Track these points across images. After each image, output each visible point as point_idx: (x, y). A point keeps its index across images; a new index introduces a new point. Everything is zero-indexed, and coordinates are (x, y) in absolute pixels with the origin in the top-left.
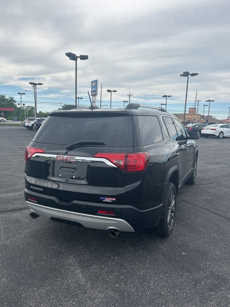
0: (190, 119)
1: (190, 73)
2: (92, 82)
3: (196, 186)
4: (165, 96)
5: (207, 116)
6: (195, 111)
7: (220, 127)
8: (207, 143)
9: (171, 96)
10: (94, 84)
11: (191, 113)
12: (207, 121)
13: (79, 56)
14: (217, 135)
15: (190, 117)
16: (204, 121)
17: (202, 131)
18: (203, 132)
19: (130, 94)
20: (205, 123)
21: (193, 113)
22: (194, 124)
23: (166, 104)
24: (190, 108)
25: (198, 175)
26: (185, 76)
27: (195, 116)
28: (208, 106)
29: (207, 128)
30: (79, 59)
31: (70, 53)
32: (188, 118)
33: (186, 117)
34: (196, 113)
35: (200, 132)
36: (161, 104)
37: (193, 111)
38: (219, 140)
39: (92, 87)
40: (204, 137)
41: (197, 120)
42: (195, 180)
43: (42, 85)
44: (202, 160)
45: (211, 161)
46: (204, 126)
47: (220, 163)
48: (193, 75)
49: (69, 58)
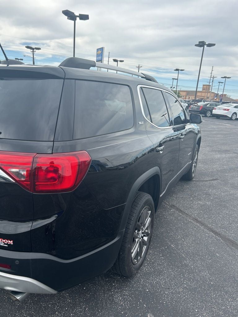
0: (203, 97)
1: (207, 43)
2: (98, 50)
3: (194, 183)
4: (177, 70)
5: (221, 95)
6: (209, 89)
7: (234, 107)
8: (218, 125)
9: (184, 70)
10: (100, 52)
11: (205, 91)
12: (221, 100)
13: (78, 15)
14: (230, 116)
15: (203, 94)
16: (217, 100)
17: (214, 110)
18: (214, 112)
19: (139, 66)
20: (218, 102)
21: (207, 91)
22: (206, 103)
23: (177, 79)
24: (203, 85)
25: (200, 167)
26: (201, 46)
27: (209, 94)
28: (224, 83)
29: (219, 108)
30: (78, 18)
31: (67, 10)
32: (201, 95)
33: (198, 94)
34: (210, 91)
35: (211, 112)
36: (172, 79)
37: (207, 88)
38: (230, 122)
39: (98, 55)
40: (215, 118)
41: (210, 98)
42: (193, 175)
43: (40, 50)
44: (208, 146)
45: (219, 148)
46: (216, 106)
47: (229, 151)
48: (210, 45)
49: (67, 17)
